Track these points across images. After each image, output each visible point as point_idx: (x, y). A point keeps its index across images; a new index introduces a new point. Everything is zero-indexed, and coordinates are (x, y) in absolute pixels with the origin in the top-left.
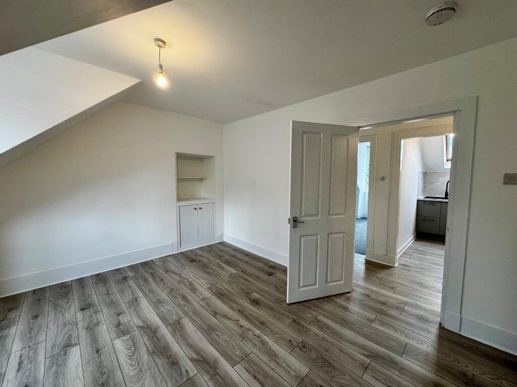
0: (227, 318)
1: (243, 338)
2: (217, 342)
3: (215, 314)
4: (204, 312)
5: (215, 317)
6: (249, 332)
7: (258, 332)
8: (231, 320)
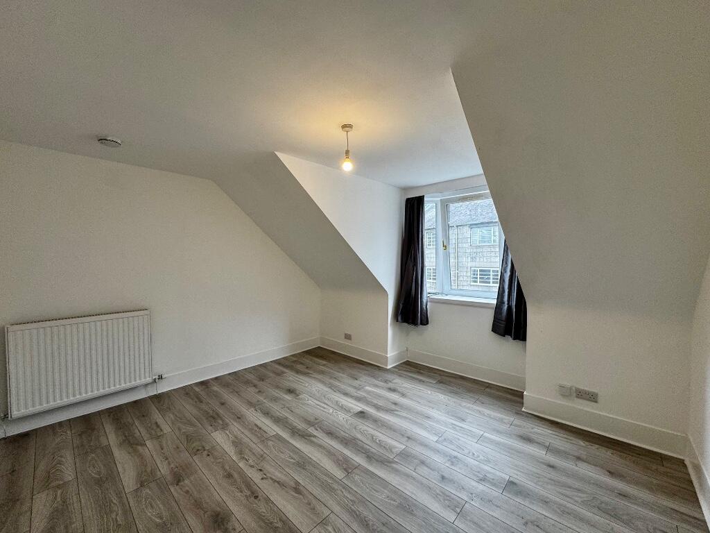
0: (278, 482)
1: (262, 456)
2: (293, 451)
3: (297, 489)
4: (317, 491)
5: (297, 483)
6: (252, 464)
7: (241, 465)
8: (272, 479)
